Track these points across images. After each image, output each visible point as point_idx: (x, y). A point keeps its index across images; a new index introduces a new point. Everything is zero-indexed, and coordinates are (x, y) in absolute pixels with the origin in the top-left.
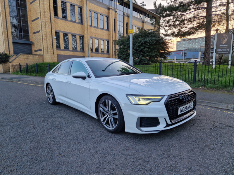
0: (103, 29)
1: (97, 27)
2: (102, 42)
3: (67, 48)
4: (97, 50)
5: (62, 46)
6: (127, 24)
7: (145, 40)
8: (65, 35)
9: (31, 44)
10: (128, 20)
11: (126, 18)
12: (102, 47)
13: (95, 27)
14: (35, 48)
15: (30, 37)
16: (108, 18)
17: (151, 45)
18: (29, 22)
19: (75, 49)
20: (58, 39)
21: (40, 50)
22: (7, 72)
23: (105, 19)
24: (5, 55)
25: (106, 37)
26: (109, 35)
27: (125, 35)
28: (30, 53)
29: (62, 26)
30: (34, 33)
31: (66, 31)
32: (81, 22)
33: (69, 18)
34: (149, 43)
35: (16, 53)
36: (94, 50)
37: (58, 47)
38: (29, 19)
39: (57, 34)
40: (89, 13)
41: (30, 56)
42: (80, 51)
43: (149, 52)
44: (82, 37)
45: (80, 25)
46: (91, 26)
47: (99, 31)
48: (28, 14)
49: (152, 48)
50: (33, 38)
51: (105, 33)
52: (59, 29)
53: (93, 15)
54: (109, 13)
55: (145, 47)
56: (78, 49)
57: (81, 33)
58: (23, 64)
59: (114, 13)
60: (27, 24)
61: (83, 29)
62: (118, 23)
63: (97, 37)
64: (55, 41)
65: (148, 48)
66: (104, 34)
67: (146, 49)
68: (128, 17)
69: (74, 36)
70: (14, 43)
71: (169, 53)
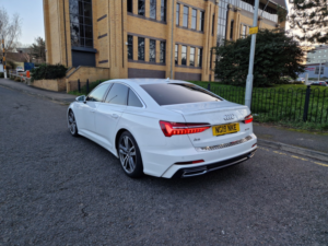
0: (195, 30)
1: (187, 28)
2: (192, 50)
3: (141, 58)
4: (184, 62)
5: (136, 55)
6: (232, 23)
7: (266, 46)
8: (141, 39)
9: (94, 53)
10: (235, 17)
11: (231, 13)
12: (192, 58)
13: (184, 28)
14: (100, 58)
15: (94, 42)
16: (203, 13)
17: (276, 54)
18: (94, 21)
19: (153, 61)
20: (130, 46)
21: (106, 61)
22: (62, 90)
23: (200, 14)
24: (62, 67)
25: (198, 43)
26: (204, 39)
27: (228, 38)
28: (92, 64)
29: (138, 26)
30: (100, 37)
31: (143, 34)
32: (165, 20)
33: (148, 15)
34: (273, 51)
35: (75, 65)
36: (180, 63)
37: (130, 57)
38: (95, 17)
39: (130, 37)
40: (176, 6)
41: (92, 70)
42: (160, 64)
44: (164, 43)
45: (162, 25)
46: (178, 26)
47: (190, 34)
48: (93, 9)
49: (276, 59)
50: (98, 44)
51: (198, 36)
52: (132, 31)
53: (183, 9)
54: (206, 6)
55: (264, 58)
56: (158, 61)
57: (163, 37)
58: (83, 80)
59: (213, 5)
60: (91, 23)
61: (166, 31)
62: (218, 21)
63: (185, 42)
64: (126, 49)
65: (271, 60)
66: (196, 38)
67: (266, 61)
68: (235, 11)
69: (153, 41)
70: (73, 51)
71: (302, 69)
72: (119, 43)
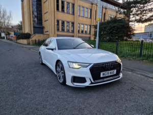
0: (87, 18)
1: (84, 17)
2: (86, 26)
3: (63, 30)
4: (82, 32)
5: (60, 29)
6: (105, 14)
7: (114, 25)
8: (63, 23)
9: (43, 28)
10: (106, 11)
11: (104, 10)
12: (86, 30)
13: (82, 17)
14: (45, 30)
15: (43, 23)
16: (91, 10)
17: (118, 28)
18: (43, 14)
19: (68, 31)
20: (58, 25)
21: (48, 31)
22: (29, 44)
23: (89, 11)
24: (29, 34)
25: (89, 23)
26: (91, 21)
27: (103, 21)
28: (42, 33)
29: (62, 16)
30: (45, 21)
31: (64, 19)
32: (73, 13)
33: (66, 11)
34: (117, 27)
35: (34, 33)
36: (80, 32)
37: (58, 30)
38: (43, 13)
39: (58, 21)
40: (78, 7)
41: (42, 35)
42: (72, 32)
43: (117, 34)
44: (73, 23)
45: (72, 16)
46: (79, 16)
47: (85, 19)
48: (43, 9)
49: (119, 30)
50: (44, 24)
51: (89, 20)
52: (59, 18)
53: (81, 9)
54: (92, 7)
55: (113, 30)
56: (70, 31)
57: (73, 21)
58: (37, 39)
59: (95, 6)
60: (41, 15)
61: (74, 18)
62: (98, 13)
63: (83, 23)
64: (56, 26)
65: (116, 31)
66: (88, 21)
67: (114, 31)
68: (106, 9)
69: (68, 22)
70: (34, 27)
72: (53, 24)
